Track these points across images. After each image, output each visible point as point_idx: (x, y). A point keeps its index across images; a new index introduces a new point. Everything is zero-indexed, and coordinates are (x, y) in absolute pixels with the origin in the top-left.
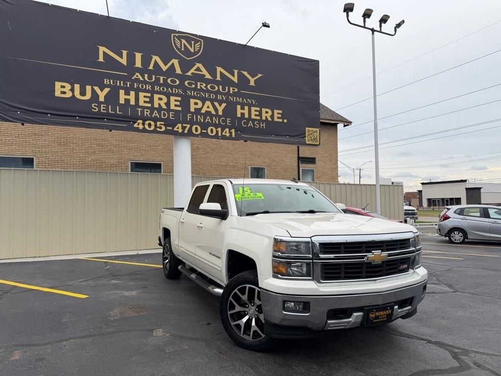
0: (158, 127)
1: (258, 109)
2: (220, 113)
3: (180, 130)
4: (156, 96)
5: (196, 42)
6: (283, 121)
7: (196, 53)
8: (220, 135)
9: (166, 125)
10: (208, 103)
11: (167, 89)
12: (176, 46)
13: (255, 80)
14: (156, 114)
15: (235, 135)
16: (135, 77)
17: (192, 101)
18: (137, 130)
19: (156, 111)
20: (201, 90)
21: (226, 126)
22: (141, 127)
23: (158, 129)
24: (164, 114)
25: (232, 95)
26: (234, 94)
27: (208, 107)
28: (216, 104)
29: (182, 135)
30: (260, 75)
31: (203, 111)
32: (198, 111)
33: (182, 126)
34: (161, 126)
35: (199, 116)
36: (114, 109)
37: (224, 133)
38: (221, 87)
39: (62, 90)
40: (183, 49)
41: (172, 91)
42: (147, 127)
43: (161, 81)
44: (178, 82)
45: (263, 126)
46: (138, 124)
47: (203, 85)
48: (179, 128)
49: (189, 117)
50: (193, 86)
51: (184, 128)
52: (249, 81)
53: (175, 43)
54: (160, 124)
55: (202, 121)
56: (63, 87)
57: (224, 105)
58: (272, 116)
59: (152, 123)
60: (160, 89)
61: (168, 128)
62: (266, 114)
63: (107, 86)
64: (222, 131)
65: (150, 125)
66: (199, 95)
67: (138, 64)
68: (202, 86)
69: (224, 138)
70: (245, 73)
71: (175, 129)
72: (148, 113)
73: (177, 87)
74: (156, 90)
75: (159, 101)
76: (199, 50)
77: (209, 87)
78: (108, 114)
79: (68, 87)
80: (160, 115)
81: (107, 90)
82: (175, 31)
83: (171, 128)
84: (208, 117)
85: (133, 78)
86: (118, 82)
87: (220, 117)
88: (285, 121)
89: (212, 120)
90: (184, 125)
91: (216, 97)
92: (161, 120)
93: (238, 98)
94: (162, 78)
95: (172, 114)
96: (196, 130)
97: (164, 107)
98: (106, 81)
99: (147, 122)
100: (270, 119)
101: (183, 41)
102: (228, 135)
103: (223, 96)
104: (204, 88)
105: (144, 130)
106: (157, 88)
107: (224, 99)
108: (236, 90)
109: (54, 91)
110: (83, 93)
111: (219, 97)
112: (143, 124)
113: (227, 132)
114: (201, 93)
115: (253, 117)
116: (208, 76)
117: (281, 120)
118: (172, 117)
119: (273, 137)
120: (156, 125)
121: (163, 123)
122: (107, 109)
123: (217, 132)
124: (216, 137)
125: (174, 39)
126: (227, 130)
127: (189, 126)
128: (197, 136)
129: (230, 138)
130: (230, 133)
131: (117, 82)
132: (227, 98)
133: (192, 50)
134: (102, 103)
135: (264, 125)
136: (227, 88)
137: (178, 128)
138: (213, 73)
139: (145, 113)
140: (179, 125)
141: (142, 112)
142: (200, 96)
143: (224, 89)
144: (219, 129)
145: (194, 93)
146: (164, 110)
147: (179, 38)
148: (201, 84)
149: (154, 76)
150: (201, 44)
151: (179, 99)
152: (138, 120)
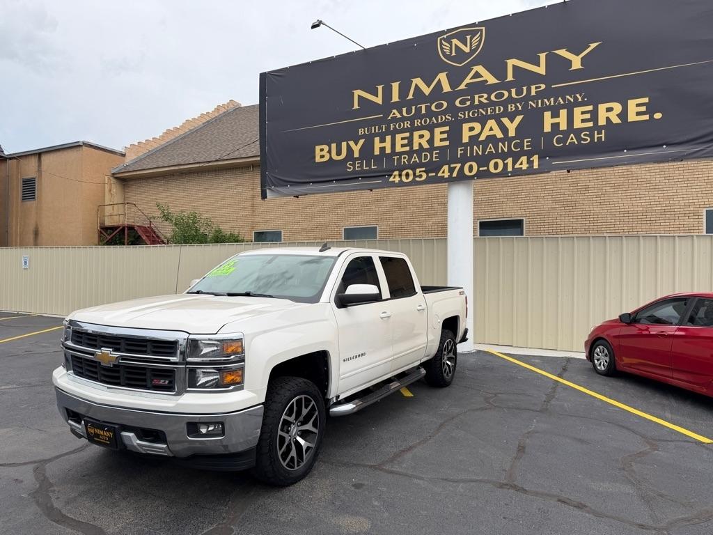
0: (417, 176)
1: (590, 108)
2: (512, 133)
3: (446, 175)
4: (416, 134)
5: (473, 34)
6: (651, 117)
7: (473, 52)
8: (510, 169)
9: (427, 172)
10: (492, 123)
11: (431, 120)
12: (444, 53)
13: (581, 59)
14: (415, 158)
15: (539, 165)
16: (391, 115)
17: (466, 127)
18: (393, 185)
19: (415, 155)
20: (481, 105)
21: (523, 153)
22: (397, 180)
23: (418, 179)
24: (426, 156)
25: (534, 99)
26: (540, 95)
27: (491, 129)
28: (505, 121)
29: (451, 180)
30: (593, 46)
31: (482, 138)
32: (474, 140)
33: (449, 167)
34: (421, 173)
35: (475, 147)
36: (368, 164)
37: (517, 166)
38: (513, 91)
39: (322, 153)
40: (454, 54)
41: (437, 120)
42: (404, 179)
43: (423, 112)
44: (445, 104)
45: (599, 139)
46: (394, 178)
47: (483, 96)
48: (445, 172)
49: (459, 152)
50: (468, 103)
51: (451, 170)
52: (569, 62)
53: (442, 49)
54: (420, 172)
55: (480, 154)
56: (322, 150)
57: (519, 119)
58: (623, 115)
59: (410, 172)
60: (421, 123)
61: (430, 175)
62: (609, 112)
63: (362, 137)
64: (514, 163)
65: (407, 175)
66: (476, 115)
67: (395, 98)
68: (483, 100)
69: (517, 173)
70: (563, 53)
71: (440, 174)
72: (405, 160)
73: (444, 113)
74: (416, 125)
75: (420, 139)
76: (478, 46)
77: (493, 97)
78: (363, 171)
79: (326, 148)
80: (420, 158)
81: (361, 142)
82: (443, 33)
83: (434, 174)
84: (490, 145)
85: (389, 118)
86: (373, 128)
87: (511, 139)
88: (658, 116)
89: (496, 148)
90: (452, 166)
91: (506, 108)
92: (421, 165)
93: (546, 100)
94: (423, 106)
95: (436, 154)
96: (471, 169)
97: (426, 146)
98: (361, 132)
99: (404, 173)
100: (616, 120)
101: (455, 41)
102: (525, 166)
103: (518, 104)
104: (486, 101)
105: (401, 184)
106: (417, 123)
107: (520, 109)
108: (543, 87)
109: (315, 157)
110: (339, 153)
111: (511, 108)
112: (400, 175)
113: (523, 163)
114: (481, 110)
115: (577, 124)
116: (492, 80)
117: (646, 117)
118: (436, 158)
119: (626, 154)
120: (414, 174)
121: (424, 169)
122: (361, 166)
123: (505, 166)
124: (504, 173)
125: (441, 44)
126: (524, 159)
127: (459, 166)
128: (472, 177)
129: (530, 171)
130: (530, 163)
131: (371, 129)
132: (525, 106)
133: (467, 50)
134: (357, 159)
135: (603, 135)
136: (525, 88)
137: (443, 172)
138: (499, 72)
139: (403, 160)
140: (446, 168)
141: (399, 160)
142: (478, 115)
143: (519, 92)
144: (510, 161)
145: (469, 113)
146: (426, 150)
147: (448, 40)
148: (479, 97)
149: (413, 108)
150: (481, 36)
151: (447, 128)
152: (393, 172)
